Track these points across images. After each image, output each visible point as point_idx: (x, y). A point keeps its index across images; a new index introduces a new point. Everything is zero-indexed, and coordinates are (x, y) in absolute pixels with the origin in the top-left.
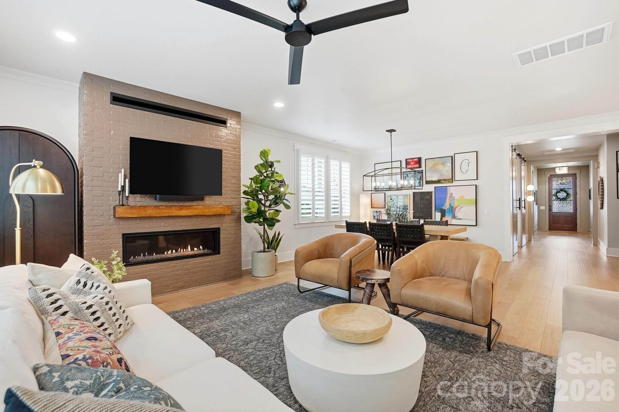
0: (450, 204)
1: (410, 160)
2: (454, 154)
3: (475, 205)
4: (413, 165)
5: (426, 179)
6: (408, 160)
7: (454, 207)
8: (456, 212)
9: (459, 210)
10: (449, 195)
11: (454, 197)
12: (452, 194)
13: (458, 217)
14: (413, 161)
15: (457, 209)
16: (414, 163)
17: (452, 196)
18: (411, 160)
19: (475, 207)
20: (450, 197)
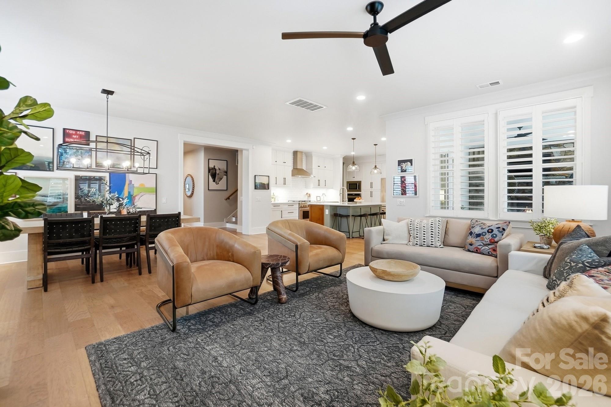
0: (129, 193)
1: (71, 132)
2: (134, 138)
3: (155, 194)
4: (76, 138)
5: (97, 161)
6: (68, 131)
7: (134, 196)
8: (135, 201)
9: (139, 198)
10: (127, 182)
11: (134, 184)
12: (131, 181)
13: (137, 206)
14: (76, 134)
15: (137, 198)
16: (77, 137)
17: (131, 183)
18: (74, 132)
19: (155, 195)
20: (129, 184)
